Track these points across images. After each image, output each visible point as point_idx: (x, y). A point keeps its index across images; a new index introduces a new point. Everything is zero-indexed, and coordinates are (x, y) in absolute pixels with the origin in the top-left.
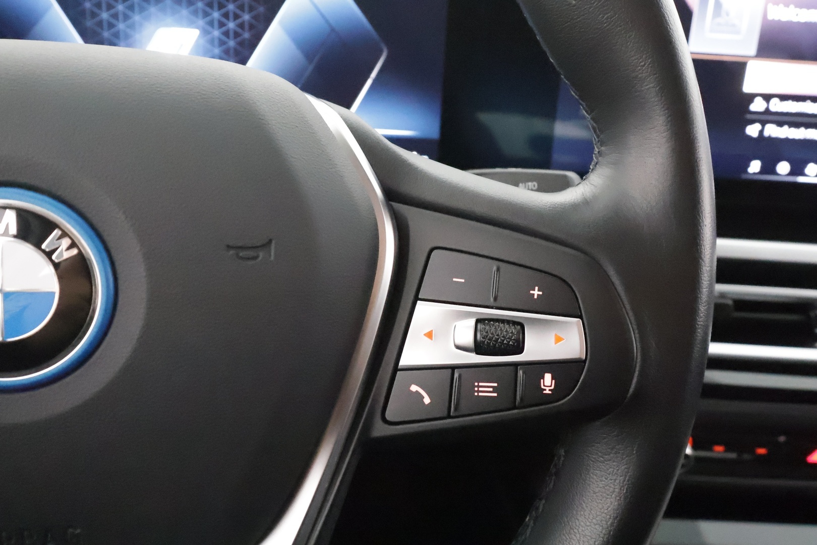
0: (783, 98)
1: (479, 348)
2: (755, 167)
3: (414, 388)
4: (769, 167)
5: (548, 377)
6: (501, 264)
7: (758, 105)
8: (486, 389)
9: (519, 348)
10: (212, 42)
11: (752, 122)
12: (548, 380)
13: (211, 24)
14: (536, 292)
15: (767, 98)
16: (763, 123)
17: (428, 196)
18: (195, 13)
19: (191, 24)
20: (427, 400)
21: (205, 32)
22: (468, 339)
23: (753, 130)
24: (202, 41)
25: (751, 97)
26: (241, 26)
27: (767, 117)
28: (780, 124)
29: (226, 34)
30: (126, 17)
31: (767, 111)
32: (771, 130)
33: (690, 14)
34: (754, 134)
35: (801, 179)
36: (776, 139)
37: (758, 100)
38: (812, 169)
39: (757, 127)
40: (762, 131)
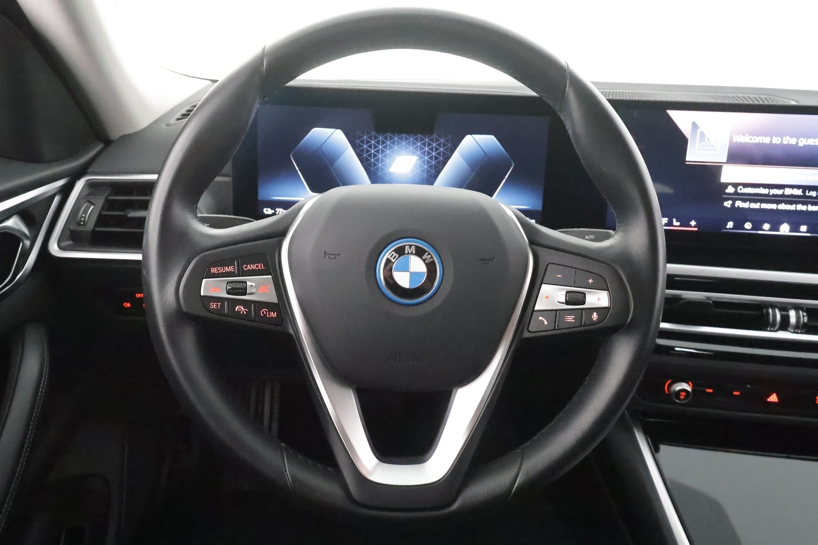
0: (746, 185)
1: (567, 303)
2: (730, 225)
3: (541, 318)
4: (739, 225)
5: (595, 314)
6: (577, 270)
7: (730, 190)
8: (570, 319)
9: (584, 303)
10: (424, 162)
11: (727, 199)
12: (595, 316)
13: (424, 153)
14: (591, 281)
15: (735, 185)
16: (734, 200)
17: (545, 242)
18: (416, 148)
19: (414, 153)
20: (546, 323)
21: (421, 158)
22: (563, 300)
23: (728, 204)
24: (418, 162)
25: (726, 185)
26: (439, 154)
27: (737, 196)
28: (744, 201)
29: (431, 158)
30: (383, 151)
31: (736, 193)
32: (739, 204)
33: (687, 140)
34: (729, 206)
35: (759, 232)
36: (743, 209)
37: (730, 187)
38: (766, 226)
39: (730, 202)
40: (733, 205)
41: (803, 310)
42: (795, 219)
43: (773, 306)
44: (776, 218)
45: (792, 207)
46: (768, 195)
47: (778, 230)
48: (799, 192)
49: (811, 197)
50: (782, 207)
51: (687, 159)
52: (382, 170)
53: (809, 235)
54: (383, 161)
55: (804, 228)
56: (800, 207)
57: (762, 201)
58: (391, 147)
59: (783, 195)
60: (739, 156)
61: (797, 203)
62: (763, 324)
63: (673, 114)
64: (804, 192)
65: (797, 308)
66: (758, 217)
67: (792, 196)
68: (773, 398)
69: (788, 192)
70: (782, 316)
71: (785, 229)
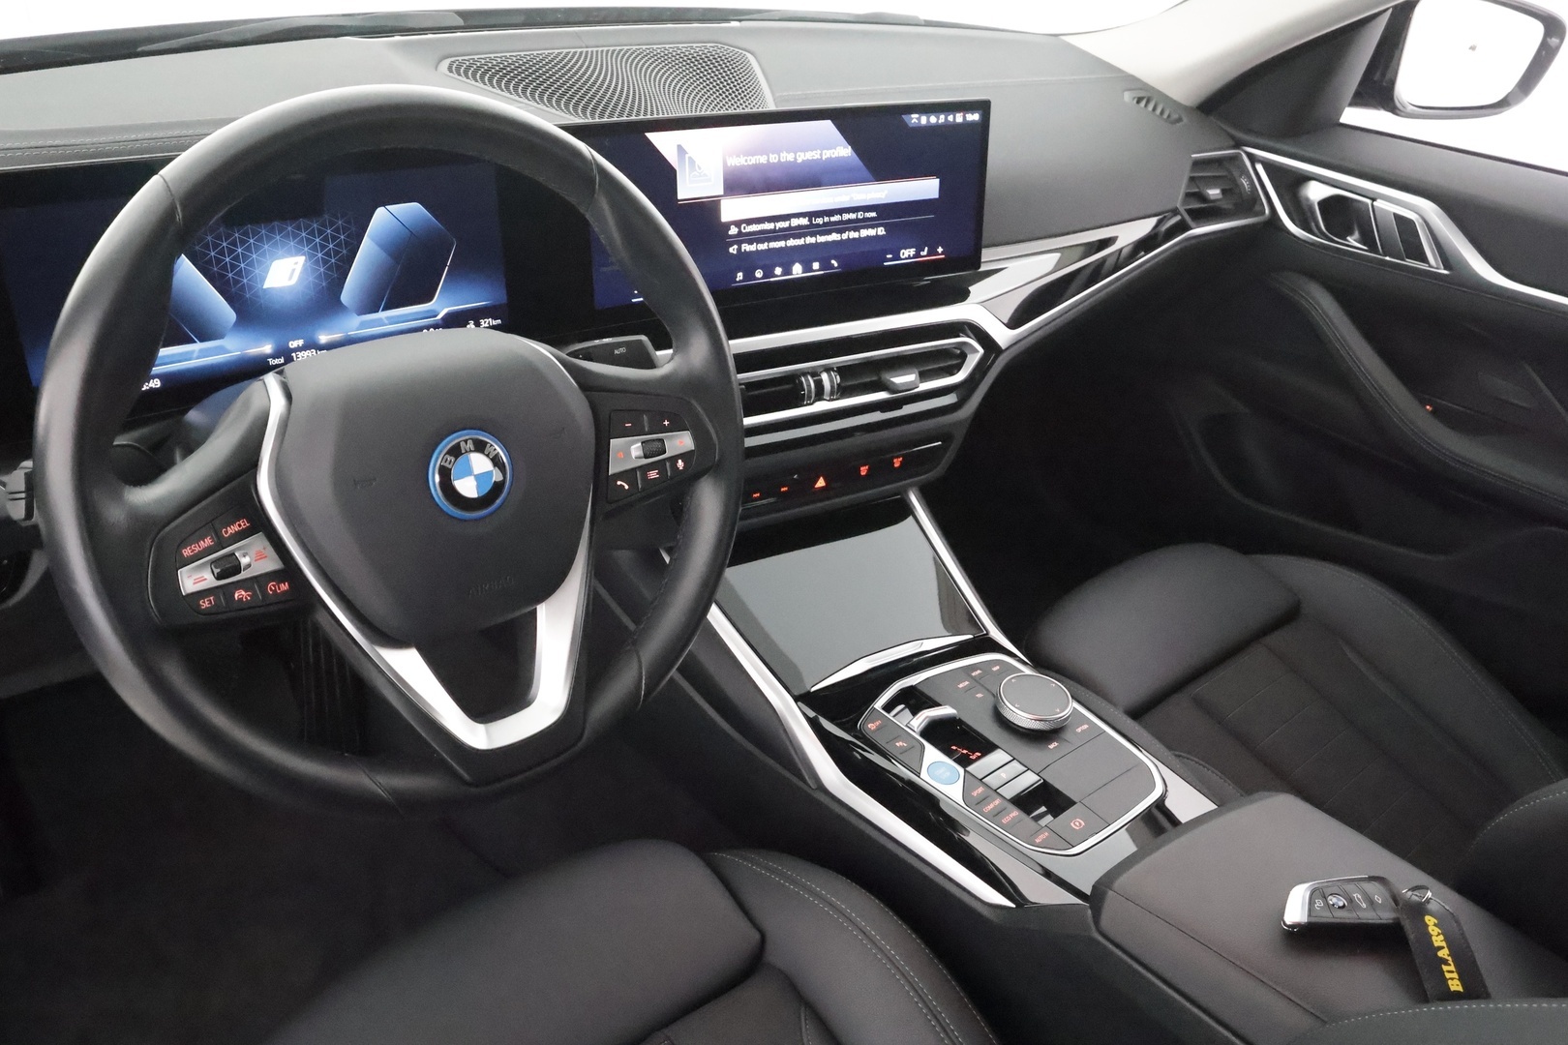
0: (750, 222)
1: (646, 456)
2: (740, 276)
3: (619, 483)
4: (749, 275)
5: (680, 461)
7: (733, 231)
8: (653, 474)
9: (663, 452)
10: (317, 262)
11: (732, 244)
12: (680, 464)
13: (314, 248)
14: (666, 423)
15: (738, 223)
16: (740, 243)
18: (301, 242)
19: (298, 252)
20: (627, 487)
21: (310, 257)
22: (640, 453)
23: (733, 250)
24: (309, 264)
25: (727, 226)
26: (334, 238)
27: (741, 238)
28: (750, 242)
29: (328, 254)
30: (245, 257)
31: (740, 233)
32: (746, 247)
33: (673, 172)
34: (735, 252)
35: (772, 279)
36: (751, 252)
37: (732, 226)
38: (778, 271)
39: (736, 247)
40: (739, 249)
41: (834, 371)
42: (805, 255)
43: (804, 373)
44: (786, 258)
45: (800, 242)
46: (774, 231)
47: (792, 274)
48: (804, 221)
49: (818, 225)
50: (792, 242)
51: (679, 198)
52: (251, 288)
53: (822, 272)
54: (248, 272)
55: (816, 265)
56: (810, 240)
57: (769, 240)
58: (257, 248)
59: (790, 228)
60: (738, 184)
61: (804, 235)
62: (797, 400)
63: (652, 136)
64: (810, 220)
65: (828, 369)
66: (768, 260)
67: (799, 227)
68: (821, 483)
69: (795, 222)
70: (815, 381)
71: (797, 270)
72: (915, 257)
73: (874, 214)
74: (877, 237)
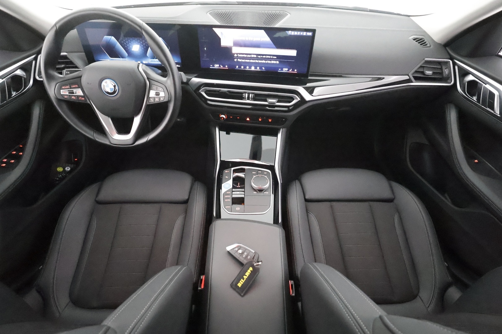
0: (240, 54)
2: (237, 67)
4: (240, 67)
6: (157, 86)
7: (235, 55)
8: (157, 99)
9: (159, 95)
10: (142, 47)
11: (235, 58)
12: (162, 99)
13: (141, 44)
14: (160, 89)
15: (237, 54)
16: (237, 59)
18: (138, 42)
19: (138, 44)
20: (152, 100)
21: (140, 46)
22: (155, 94)
23: (236, 60)
24: (140, 47)
25: (234, 54)
27: (238, 58)
28: (240, 59)
29: (144, 46)
31: (237, 56)
32: (239, 60)
33: (220, 38)
34: (236, 61)
35: (246, 69)
36: (240, 62)
37: (235, 54)
38: (248, 67)
39: (236, 59)
40: (237, 60)
41: (254, 94)
42: (256, 65)
43: (245, 93)
44: (250, 65)
45: (254, 61)
46: (247, 57)
47: (251, 69)
48: (255, 56)
49: (259, 58)
50: (251, 61)
51: (221, 45)
52: (130, 50)
53: (260, 70)
54: (129, 47)
55: (258, 68)
56: (257, 61)
57: (245, 59)
58: (130, 42)
59: (251, 57)
60: (237, 44)
61: (255, 60)
62: (242, 98)
63: (214, 29)
64: (257, 56)
65: (252, 93)
66: (245, 64)
67: (254, 57)
68: (248, 119)
69: (252, 56)
70: (248, 95)
71: (253, 68)
72: (287, 71)
73: (276, 57)
74: (276, 63)
